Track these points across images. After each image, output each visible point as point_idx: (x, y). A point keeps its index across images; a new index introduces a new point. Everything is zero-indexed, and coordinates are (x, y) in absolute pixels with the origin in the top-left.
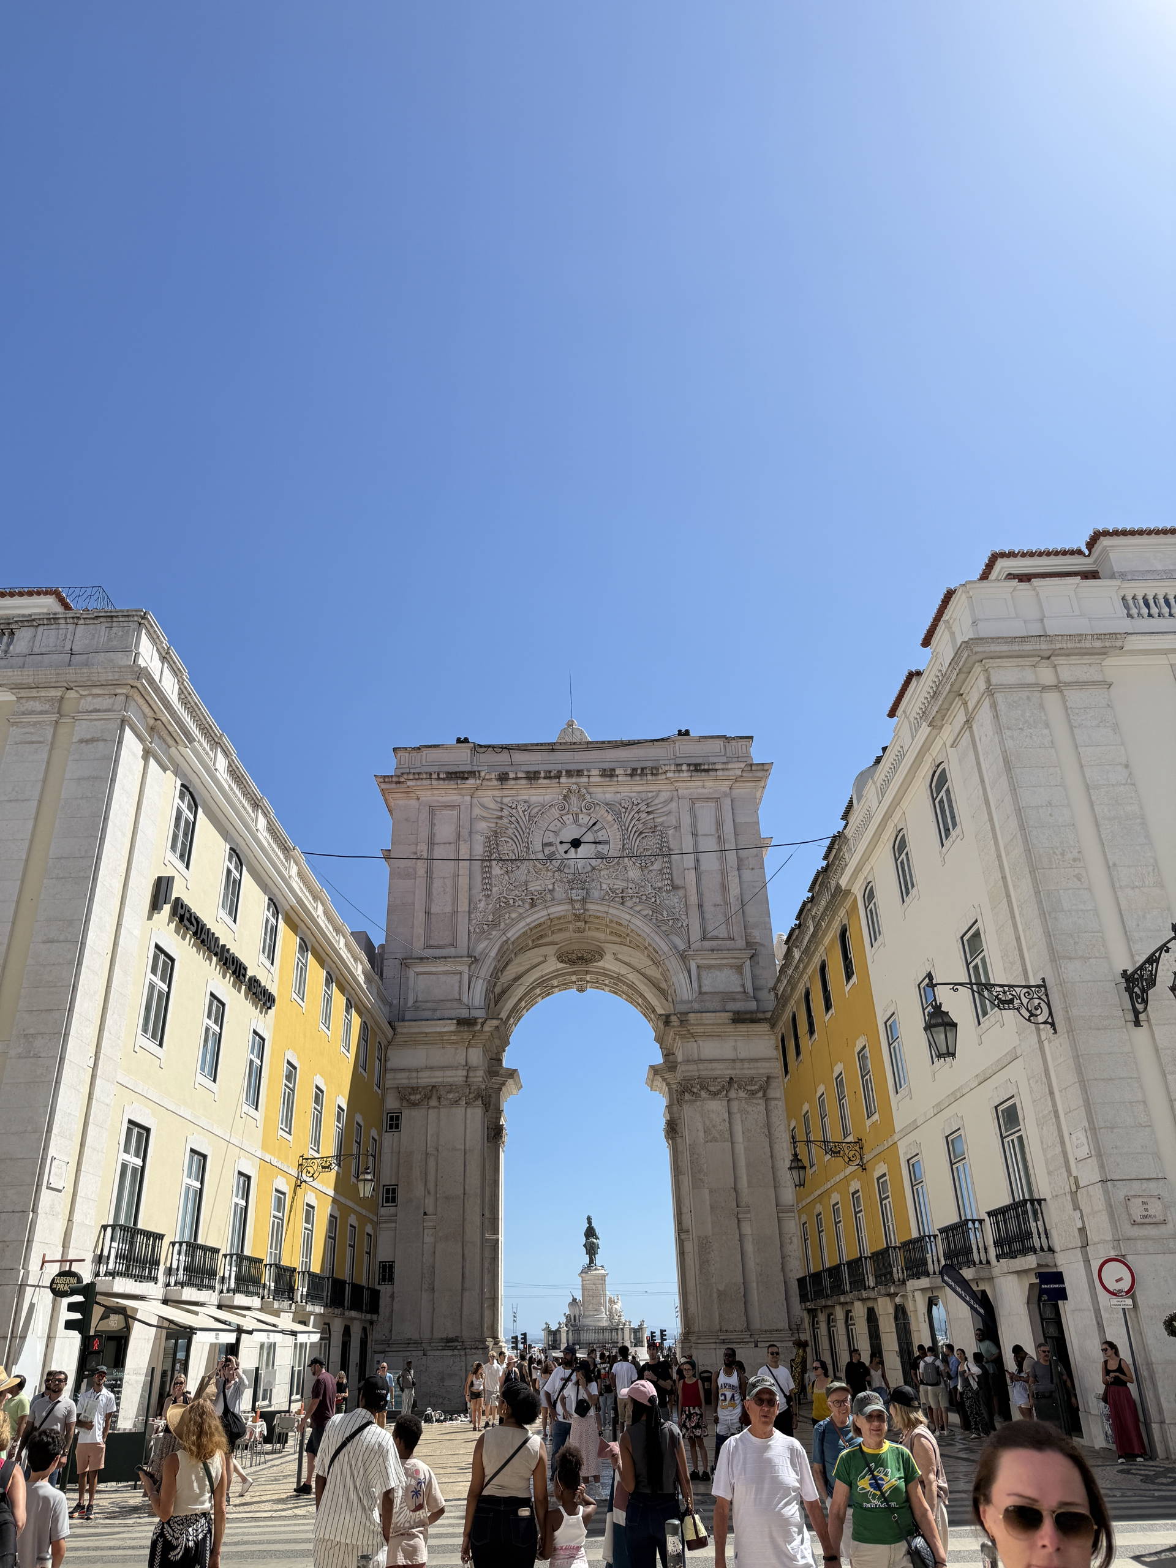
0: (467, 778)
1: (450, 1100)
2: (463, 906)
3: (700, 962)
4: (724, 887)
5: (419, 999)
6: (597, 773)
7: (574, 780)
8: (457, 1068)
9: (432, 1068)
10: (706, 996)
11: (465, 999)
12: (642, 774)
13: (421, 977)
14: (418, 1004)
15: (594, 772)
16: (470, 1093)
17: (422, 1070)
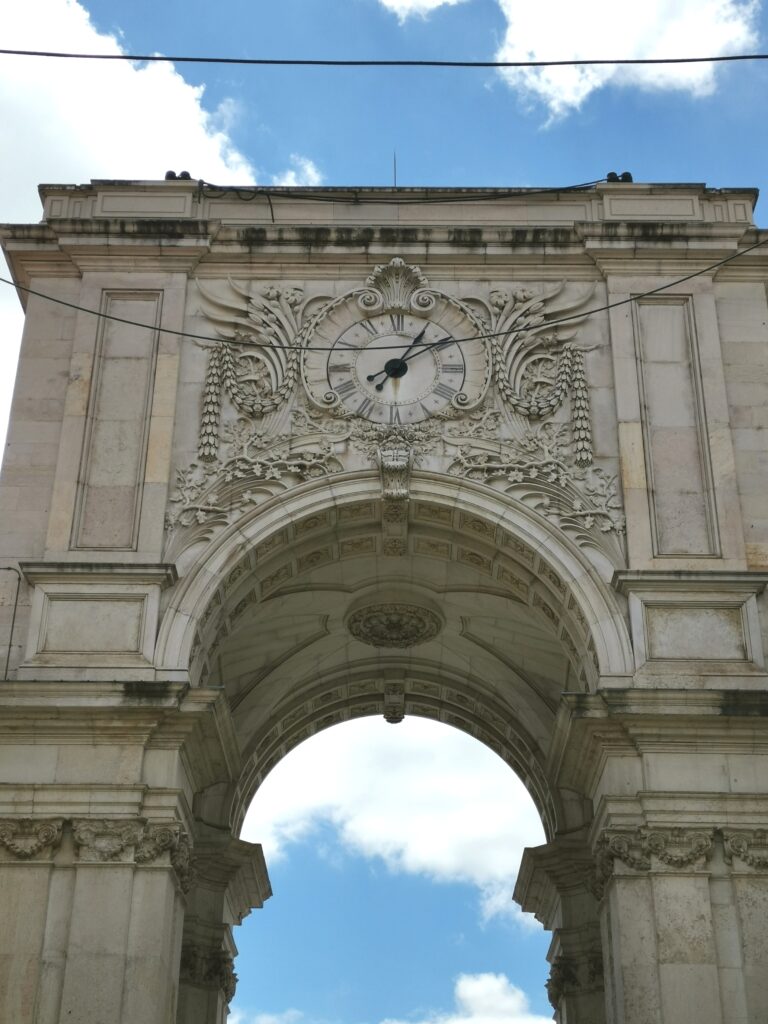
0: (180, 236)
1: (102, 853)
2: (158, 474)
3: (651, 597)
4: (702, 457)
5: (52, 646)
6: (444, 236)
7: (396, 250)
8: (119, 788)
9: (66, 787)
10: (662, 665)
11: (148, 651)
12: (535, 243)
13: (57, 604)
14: (47, 656)
15: (436, 236)
16: (146, 839)
17: (44, 787)
